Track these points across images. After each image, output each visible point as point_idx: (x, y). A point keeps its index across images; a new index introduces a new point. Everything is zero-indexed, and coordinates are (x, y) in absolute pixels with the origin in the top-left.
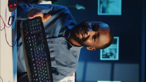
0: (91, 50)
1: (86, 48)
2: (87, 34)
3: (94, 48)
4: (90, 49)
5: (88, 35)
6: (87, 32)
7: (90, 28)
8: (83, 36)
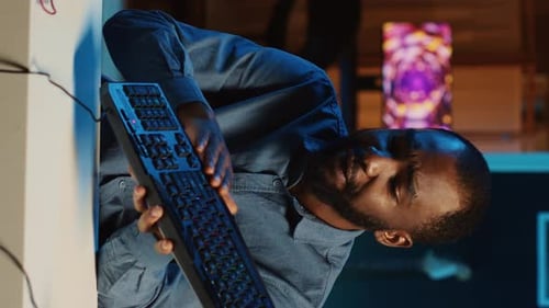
0: (395, 245)
1: (375, 238)
2: (365, 168)
3: (407, 236)
4: (389, 244)
5: (371, 171)
6: (366, 162)
7: (379, 148)
8: (350, 176)
